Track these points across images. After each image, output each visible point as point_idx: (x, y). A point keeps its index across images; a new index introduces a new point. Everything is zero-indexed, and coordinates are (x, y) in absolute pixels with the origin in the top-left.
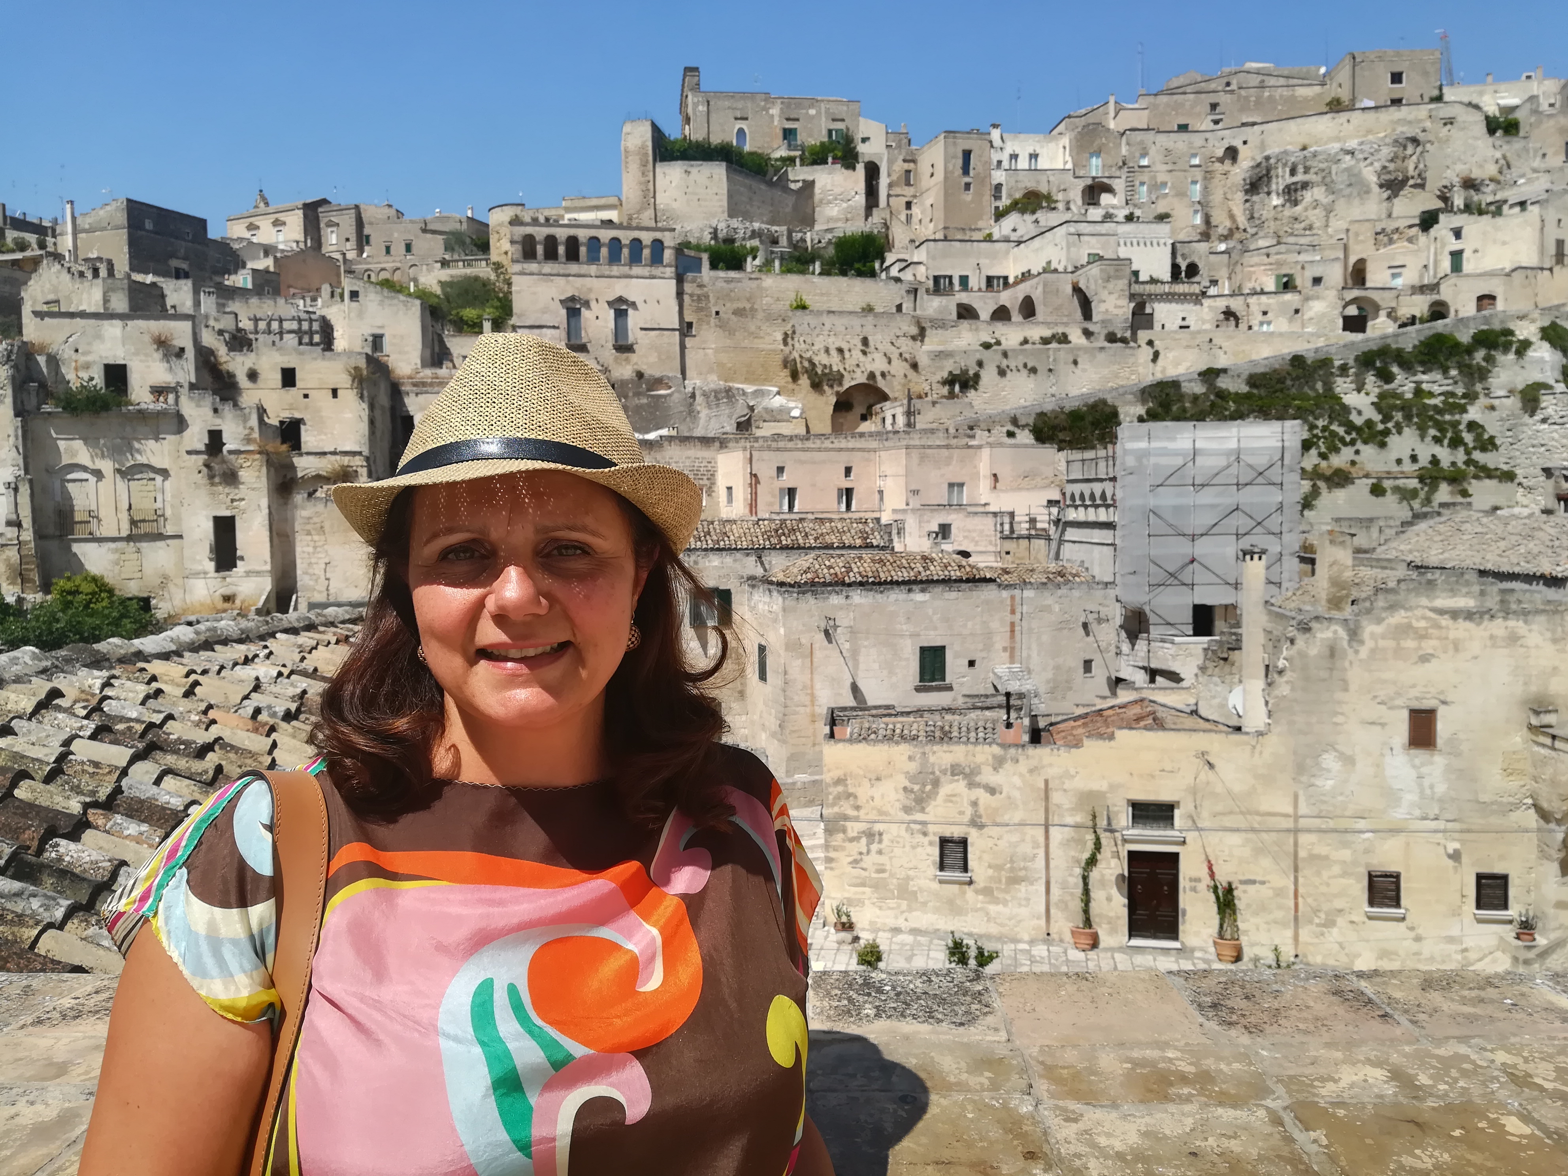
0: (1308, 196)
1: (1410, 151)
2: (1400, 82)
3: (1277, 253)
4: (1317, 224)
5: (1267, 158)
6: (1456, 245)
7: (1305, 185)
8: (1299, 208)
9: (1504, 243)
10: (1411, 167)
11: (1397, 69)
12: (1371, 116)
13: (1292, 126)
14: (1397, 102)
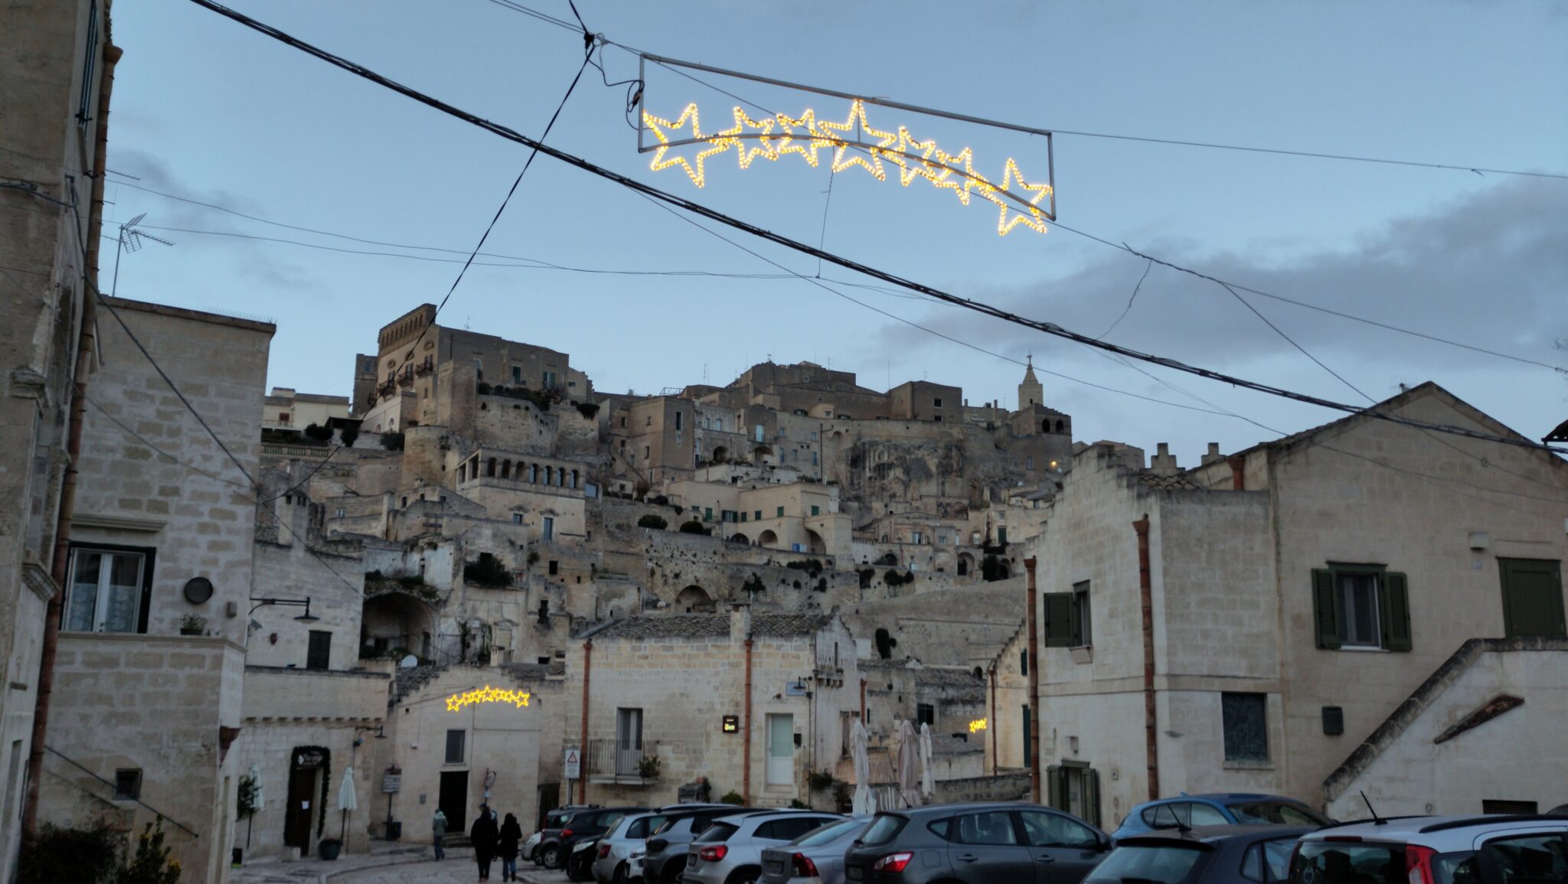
0: (892, 474)
1: (954, 453)
2: (940, 405)
3: (914, 518)
4: (898, 494)
5: (864, 444)
6: (1001, 523)
7: (890, 466)
8: (886, 481)
9: (1031, 525)
10: (955, 465)
11: (939, 397)
12: (927, 426)
13: (879, 424)
14: (938, 419)
